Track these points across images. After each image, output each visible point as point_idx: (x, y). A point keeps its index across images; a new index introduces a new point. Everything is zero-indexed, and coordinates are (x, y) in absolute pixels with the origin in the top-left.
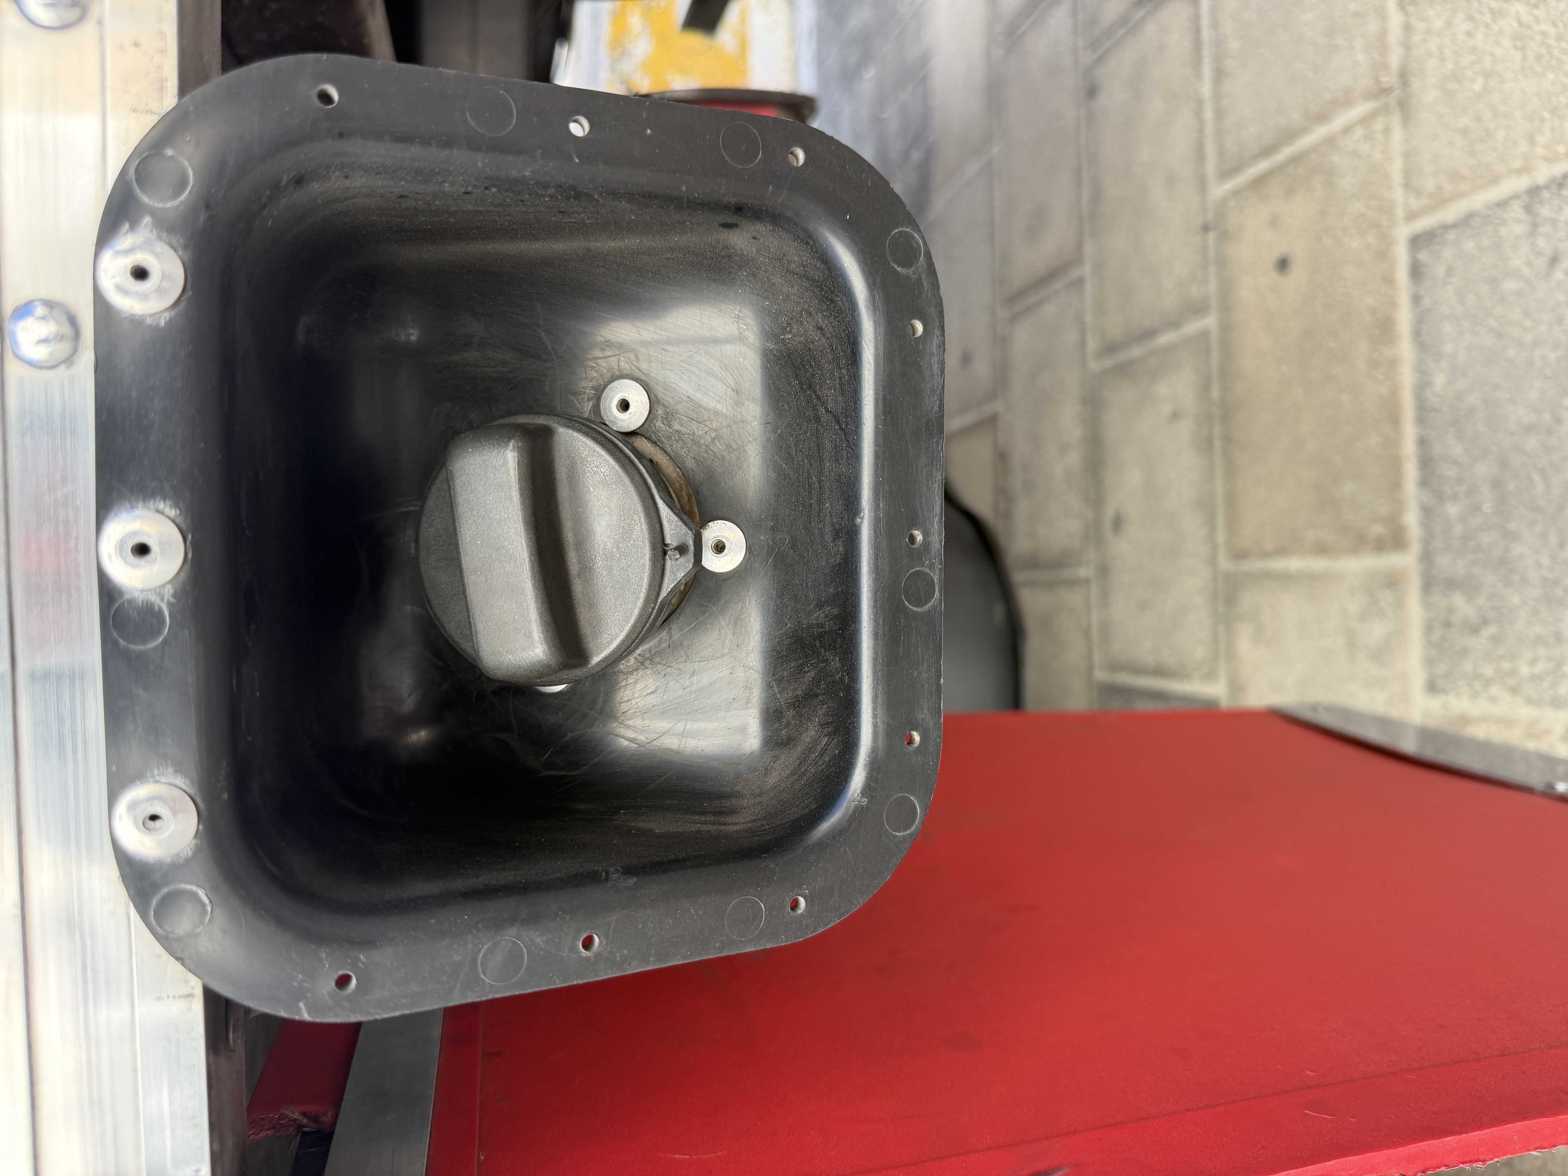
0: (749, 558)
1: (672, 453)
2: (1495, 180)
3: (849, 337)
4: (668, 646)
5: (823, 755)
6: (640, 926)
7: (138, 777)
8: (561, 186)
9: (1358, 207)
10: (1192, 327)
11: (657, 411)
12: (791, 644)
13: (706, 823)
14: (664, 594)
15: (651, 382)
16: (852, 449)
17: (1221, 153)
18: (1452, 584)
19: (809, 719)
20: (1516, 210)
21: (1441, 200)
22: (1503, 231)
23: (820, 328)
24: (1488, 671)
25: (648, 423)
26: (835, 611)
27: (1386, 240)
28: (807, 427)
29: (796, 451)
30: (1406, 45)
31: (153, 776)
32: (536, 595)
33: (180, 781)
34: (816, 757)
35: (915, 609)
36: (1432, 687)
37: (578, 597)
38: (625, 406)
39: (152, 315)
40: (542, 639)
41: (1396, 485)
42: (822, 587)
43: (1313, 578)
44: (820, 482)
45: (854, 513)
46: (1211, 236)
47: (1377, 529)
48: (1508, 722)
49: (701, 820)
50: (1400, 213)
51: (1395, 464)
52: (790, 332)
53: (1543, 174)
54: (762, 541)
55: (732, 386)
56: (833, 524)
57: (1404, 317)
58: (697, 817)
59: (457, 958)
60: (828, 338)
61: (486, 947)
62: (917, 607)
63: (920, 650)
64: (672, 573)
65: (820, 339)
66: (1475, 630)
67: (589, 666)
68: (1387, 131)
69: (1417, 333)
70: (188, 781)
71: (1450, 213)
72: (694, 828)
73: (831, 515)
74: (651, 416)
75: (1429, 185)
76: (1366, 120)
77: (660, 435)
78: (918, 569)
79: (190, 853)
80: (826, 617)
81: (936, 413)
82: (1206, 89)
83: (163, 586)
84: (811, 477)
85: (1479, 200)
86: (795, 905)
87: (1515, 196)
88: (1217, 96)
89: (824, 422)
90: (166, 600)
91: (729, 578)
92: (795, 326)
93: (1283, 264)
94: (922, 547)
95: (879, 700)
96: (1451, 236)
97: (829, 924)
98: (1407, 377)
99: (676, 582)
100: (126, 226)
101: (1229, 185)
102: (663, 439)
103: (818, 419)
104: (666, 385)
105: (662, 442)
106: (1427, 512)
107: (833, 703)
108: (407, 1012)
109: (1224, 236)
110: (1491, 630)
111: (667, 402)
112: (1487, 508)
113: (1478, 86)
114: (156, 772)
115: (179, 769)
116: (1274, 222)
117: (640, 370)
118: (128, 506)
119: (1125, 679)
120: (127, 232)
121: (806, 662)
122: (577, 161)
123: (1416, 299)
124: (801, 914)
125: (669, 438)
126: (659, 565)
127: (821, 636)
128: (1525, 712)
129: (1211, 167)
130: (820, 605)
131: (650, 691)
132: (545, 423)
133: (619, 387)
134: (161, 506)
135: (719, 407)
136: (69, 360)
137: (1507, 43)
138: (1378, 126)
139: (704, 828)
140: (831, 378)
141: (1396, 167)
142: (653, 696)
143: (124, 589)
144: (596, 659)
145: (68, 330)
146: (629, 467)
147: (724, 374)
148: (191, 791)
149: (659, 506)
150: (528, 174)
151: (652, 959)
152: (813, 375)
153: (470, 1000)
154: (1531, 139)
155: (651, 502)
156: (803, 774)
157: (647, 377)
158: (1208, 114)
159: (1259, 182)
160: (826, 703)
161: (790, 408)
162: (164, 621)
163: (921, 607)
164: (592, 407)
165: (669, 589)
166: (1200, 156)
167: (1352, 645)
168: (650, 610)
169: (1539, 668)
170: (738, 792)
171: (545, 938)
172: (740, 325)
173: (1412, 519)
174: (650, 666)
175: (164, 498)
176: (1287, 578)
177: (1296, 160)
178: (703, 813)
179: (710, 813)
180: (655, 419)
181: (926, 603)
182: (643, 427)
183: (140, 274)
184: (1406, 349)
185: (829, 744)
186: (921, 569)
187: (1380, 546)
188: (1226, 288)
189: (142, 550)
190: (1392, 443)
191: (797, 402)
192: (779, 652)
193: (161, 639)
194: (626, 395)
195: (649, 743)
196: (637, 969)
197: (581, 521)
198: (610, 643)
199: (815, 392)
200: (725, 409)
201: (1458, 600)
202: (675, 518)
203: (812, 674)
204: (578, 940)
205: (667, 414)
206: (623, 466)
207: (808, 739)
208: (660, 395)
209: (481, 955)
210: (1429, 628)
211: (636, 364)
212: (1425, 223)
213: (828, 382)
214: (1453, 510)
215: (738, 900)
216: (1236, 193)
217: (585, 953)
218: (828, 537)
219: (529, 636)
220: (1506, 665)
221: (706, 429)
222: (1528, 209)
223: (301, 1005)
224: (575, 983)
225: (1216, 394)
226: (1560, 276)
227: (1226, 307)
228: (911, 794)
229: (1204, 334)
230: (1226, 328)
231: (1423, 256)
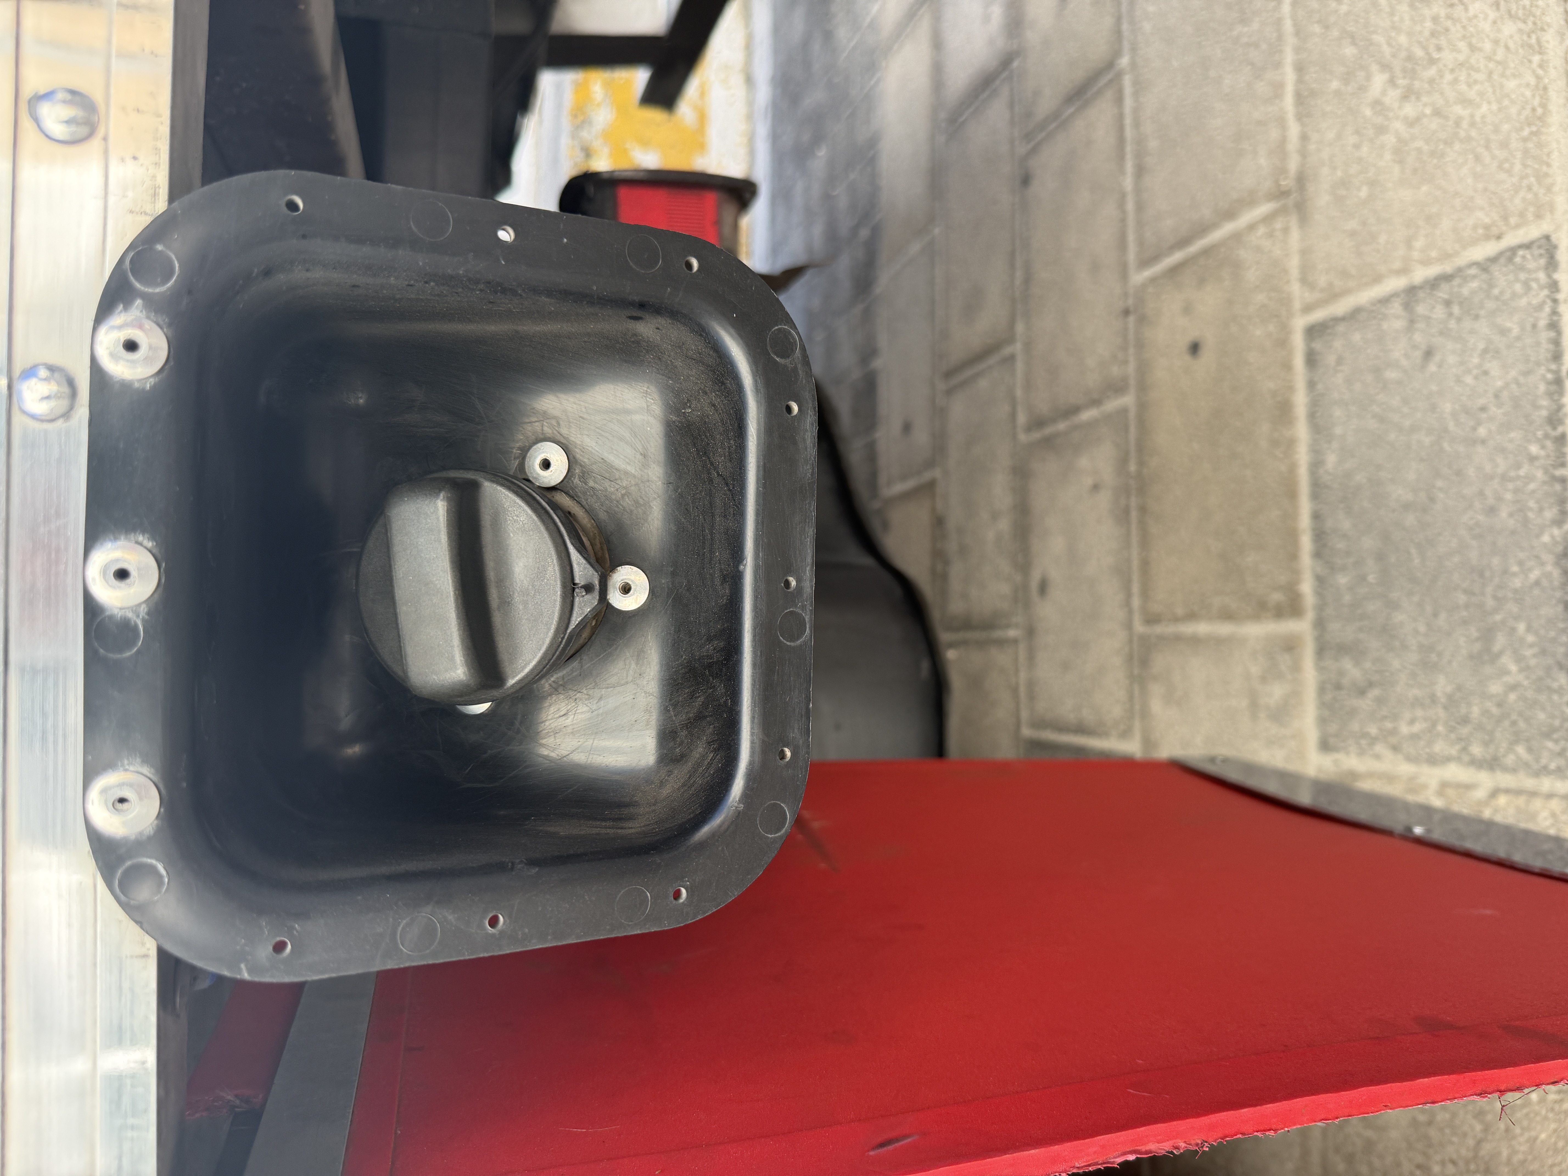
0: (652, 599)
1: (587, 507)
2: (1378, 279)
3: (736, 414)
4: (579, 674)
5: (708, 768)
6: (540, 909)
7: (110, 766)
8: (489, 283)
9: (1260, 298)
10: (1112, 404)
11: (575, 470)
12: (685, 673)
13: (606, 827)
14: (572, 626)
15: (570, 445)
16: (737, 507)
17: (1141, 243)
18: (1343, 649)
19: (699, 738)
20: (1396, 307)
21: (1333, 296)
22: (1385, 326)
23: (714, 405)
24: (1373, 730)
25: (566, 480)
26: (722, 644)
27: (1285, 329)
28: (703, 488)
29: (693, 508)
30: (1303, 153)
31: (123, 765)
32: (459, 624)
33: (146, 770)
34: (703, 771)
35: (788, 643)
36: (1325, 746)
37: (497, 628)
38: (546, 465)
39: (139, 381)
40: (463, 662)
41: (1294, 556)
42: (711, 624)
43: (1219, 642)
44: (712, 534)
45: (738, 561)
46: (1131, 319)
47: (1277, 597)
48: (1390, 778)
49: (601, 825)
50: (1297, 305)
51: (1292, 535)
52: (690, 405)
53: (1420, 275)
54: (664, 584)
55: (641, 451)
56: (721, 570)
57: (1301, 400)
58: (598, 823)
59: (380, 930)
60: (720, 414)
61: (405, 921)
62: (790, 642)
63: (792, 678)
64: (580, 608)
65: (713, 414)
66: (1362, 692)
67: (505, 688)
68: (1286, 230)
69: (1312, 416)
70: (153, 770)
71: (1340, 308)
72: (595, 831)
73: (720, 563)
74: (570, 474)
75: (1322, 281)
76: (1268, 219)
77: (577, 490)
78: (792, 609)
79: (152, 832)
80: (714, 649)
82: (1128, 183)
83: (139, 605)
84: (705, 530)
85: (1365, 296)
86: (677, 895)
87: (1395, 295)
88: (1138, 190)
89: (716, 484)
90: (141, 617)
91: (634, 616)
92: (694, 402)
93: (1195, 348)
94: (795, 591)
95: (756, 721)
96: (1341, 328)
97: (707, 912)
98: (1303, 456)
99: (583, 616)
100: (121, 307)
101: (1148, 273)
102: (579, 494)
103: (711, 480)
104: (584, 448)
105: (579, 497)
106: (1321, 581)
107: (719, 723)
108: (334, 975)
109: (1142, 320)
110: (1375, 692)
111: (584, 462)
112: (1371, 578)
113: (1364, 192)
114: (126, 762)
115: (145, 761)
116: (1187, 309)
117: (561, 435)
118: (112, 538)
119: (1050, 736)
120: (121, 312)
121: (697, 688)
122: (503, 263)
123: (1311, 385)
124: (683, 903)
125: (585, 493)
126: (568, 601)
127: (710, 666)
128: (1405, 769)
129: (1132, 256)
130: (710, 639)
131: (562, 713)
132: (473, 477)
133: (542, 449)
134: (141, 538)
135: (629, 468)
136: (67, 414)
137: (1388, 156)
138: (1278, 225)
139: (603, 831)
140: (722, 447)
141: (1294, 263)
142: (564, 718)
143: (106, 606)
144: (511, 682)
145: (66, 390)
146: (545, 517)
147: (633, 440)
148: (155, 779)
149: (570, 551)
150: (461, 272)
151: (549, 937)
152: (708, 444)
153: (389, 967)
154: (1409, 243)
155: (563, 547)
156: (692, 785)
157: (567, 441)
158: (1130, 206)
159: (1174, 271)
160: (713, 724)
161: (689, 471)
162: (138, 634)
163: (793, 642)
164: (518, 465)
165: (577, 622)
166: (1122, 244)
167: (1254, 706)
168: (560, 640)
169: (1417, 728)
170: (636, 802)
171: (456, 916)
172: (648, 399)
174: (563, 692)
175: (143, 532)
176: (1195, 641)
177: (1206, 252)
178: (604, 820)
179: (610, 819)
180: (573, 477)
181: (798, 639)
182: (563, 483)
183: (131, 346)
184: (1302, 431)
185: (714, 759)
186: (795, 610)
187: (1280, 613)
188: (1143, 369)
189: (122, 574)
190: (1291, 516)
191: (694, 466)
192: (675, 680)
193: (135, 649)
194: (548, 455)
195: (560, 759)
196: (536, 946)
197: (503, 563)
198: (524, 668)
199: (709, 458)
200: (634, 470)
201: (1347, 664)
202: (584, 562)
203: (702, 699)
204: (485, 918)
205: (583, 472)
206: (539, 516)
207: (698, 756)
208: (578, 456)
209: (400, 929)
210: (1322, 690)
211: (557, 429)
212: (1318, 315)
213: (719, 450)
214: (1343, 580)
215: (627, 889)
216: (1153, 280)
217: (491, 930)
218: (717, 581)
219: (452, 659)
220: (1389, 725)
221: (617, 487)
222: (1408, 306)
223: (243, 966)
224: (482, 955)
225: (1133, 468)
226: (1432, 368)
227: (1143, 387)
228: (782, 802)
229: (1123, 412)
230: (1142, 406)
231: (1317, 345)
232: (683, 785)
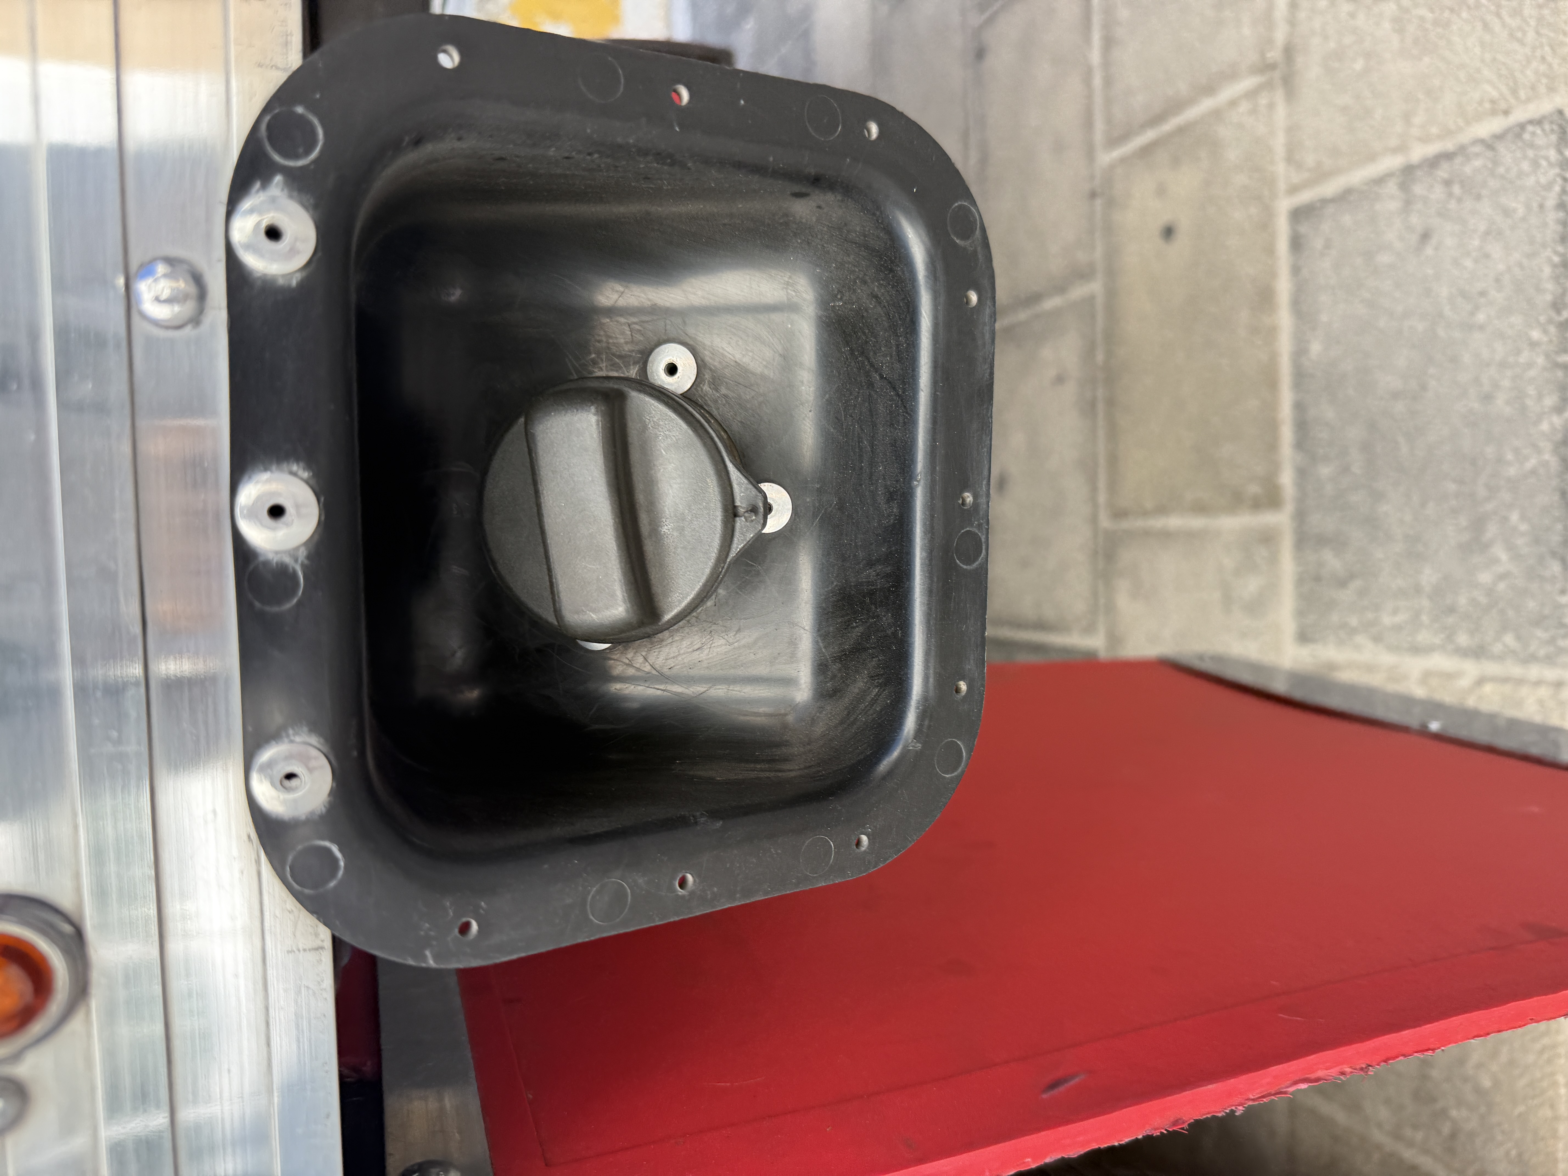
0: (795, 519)
1: (718, 417)
2: (1372, 158)
3: (908, 308)
4: (714, 604)
5: (873, 705)
6: (728, 865)
7: (273, 736)
8: (659, 153)
9: (1240, 179)
10: (1078, 292)
11: (704, 375)
12: (838, 601)
13: (763, 770)
14: (732, 554)
15: (697, 346)
16: (909, 414)
17: (1109, 120)
18: (1322, 541)
19: (857, 672)
20: (1392, 187)
21: (1322, 175)
22: (1378, 206)
23: (876, 297)
24: (1353, 621)
25: (695, 387)
26: (889, 569)
27: (1268, 213)
28: (858, 393)
29: (845, 416)
30: (1292, 22)
31: (288, 735)
32: (620, 556)
33: (314, 740)
34: (866, 707)
35: (965, 567)
36: (1303, 637)
37: (649, 557)
38: (672, 369)
39: (284, 276)
40: (626, 598)
41: (1273, 447)
42: (873, 547)
43: (1190, 536)
44: (872, 446)
45: (911, 476)
46: (1099, 202)
47: (1254, 489)
48: (1371, 668)
49: (757, 768)
50: (1282, 186)
51: (1272, 426)
52: (841, 299)
54: (809, 502)
55: (780, 352)
56: (886, 487)
57: (1284, 287)
58: (752, 765)
59: (569, 901)
60: (885, 307)
61: (594, 889)
62: (966, 565)
63: (968, 606)
64: (742, 534)
65: (875, 307)
66: (1343, 583)
68: (1271, 106)
69: (1296, 304)
70: (324, 739)
71: (1329, 188)
72: (753, 777)
73: (884, 478)
74: (698, 380)
75: (1310, 160)
76: (1251, 95)
77: (706, 398)
78: (968, 529)
79: (324, 810)
80: (878, 575)
81: (986, 381)
82: (1095, 56)
83: (297, 548)
84: (862, 441)
85: (1357, 176)
86: (859, 842)
87: (1388, 175)
88: (1107, 64)
89: (878, 388)
90: (300, 561)
91: (774, 539)
92: (847, 294)
93: (1168, 232)
94: (972, 509)
95: (933, 653)
96: (1330, 210)
97: (887, 860)
98: (1285, 345)
99: (745, 543)
100: (258, 185)
101: (1117, 153)
102: (709, 402)
103: (871, 385)
104: (714, 350)
105: (708, 405)
106: (1302, 471)
107: (885, 656)
109: (1111, 203)
110: (1357, 583)
111: (715, 366)
112: (1356, 469)
113: (1359, 64)
114: (291, 732)
115: (314, 728)
116: (1161, 191)
117: (687, 334)
118: (262, 468)
120: (258, 191)
121: (854, 618)
122: (677, 129)
123: (1296, 270)
124: (866, 850)
125: (715, 401)
126: (729, 526)
127: (871, 594)
128: (1386, 658)
129: (1099, 136)
130: (871, 564)
131: (696, 647)
133: (667, 351)
134: (295, 468)
135: (766, 372)
136: (196, 320)
137: (1386, 25)
138: (1263, 100)
139: (762, 775)
140: (887, 346)
141: (1279, 143)
142: (698, 652)
143: (258, 550)
144: (666, 617)
145: (192, 289)
146: (701, 431)
147: (772, 340)
148: (327, 749)
149: (729, 469)
150: (631, 141)
152: (867, 342)
153: (579, 941)
154: (1407, 118)
156: (853, 723)
157: (693, 341)
158: (1097, 81)
159: (1146, 151)
160: (877, 656)
161: (840, 374)
162: (298, 582)
163: (970, 565)
164: (638, 371)
165: (739, 550)
166: (1088, 124)
167: (1227, 598)
168: (720, 570)
169: (1400, 618)
170: (787, 741)
171: (646, 879)
172: (789, 291)
173: (1287, 479)
175: (297, 460)
176: (1165, 535)
177: (1181, 130)
178: (757, 763)
179: (763, 761)
180: (701, 383)
181: (974, 562)
182: (690, 390)
183: (274, 233)
184: (1284, 319)
185: (880, 694)
186: (971, 529)
187: (1257, 505)
188: (1112, 254)
189: (276, 512)
190: (1271, 406)
191: (847, 368)
192: (824, 609)
193: (296, 600)
194: (674, 359)
195: (696, 697)
196: (728, 905)
197: (651, 483)
198: (680, 602)
199: (868, 359)
200: (772, 374)
201: (1327, 555)
203: (861, 629)
204: (674, 879)
205: (714, 378)
206: (695, 430)
207: (856, 691)
208: (708, 359)
209: (589, 898)
210: (1300, 581)
211: (682, 328)
212: (1305, 197)
213: (883, 349)
214: (1325, 471)
215: (811, 840)
216: (1123, 160)
217: (680, 892)
218: (881, 499)
219: (612, 596)
220: (1369, 616)
221: (753, 393)
222: (1404, 186)
223: (428, 953)
224: (672, 920)
225: (1100, 357)
226: (1429, 251)
227: (1112, 273)
228: (959, 740)
229: (1090, 300)
230: (1111, 293)
231: (1303, 229)
232: (842, 722)
